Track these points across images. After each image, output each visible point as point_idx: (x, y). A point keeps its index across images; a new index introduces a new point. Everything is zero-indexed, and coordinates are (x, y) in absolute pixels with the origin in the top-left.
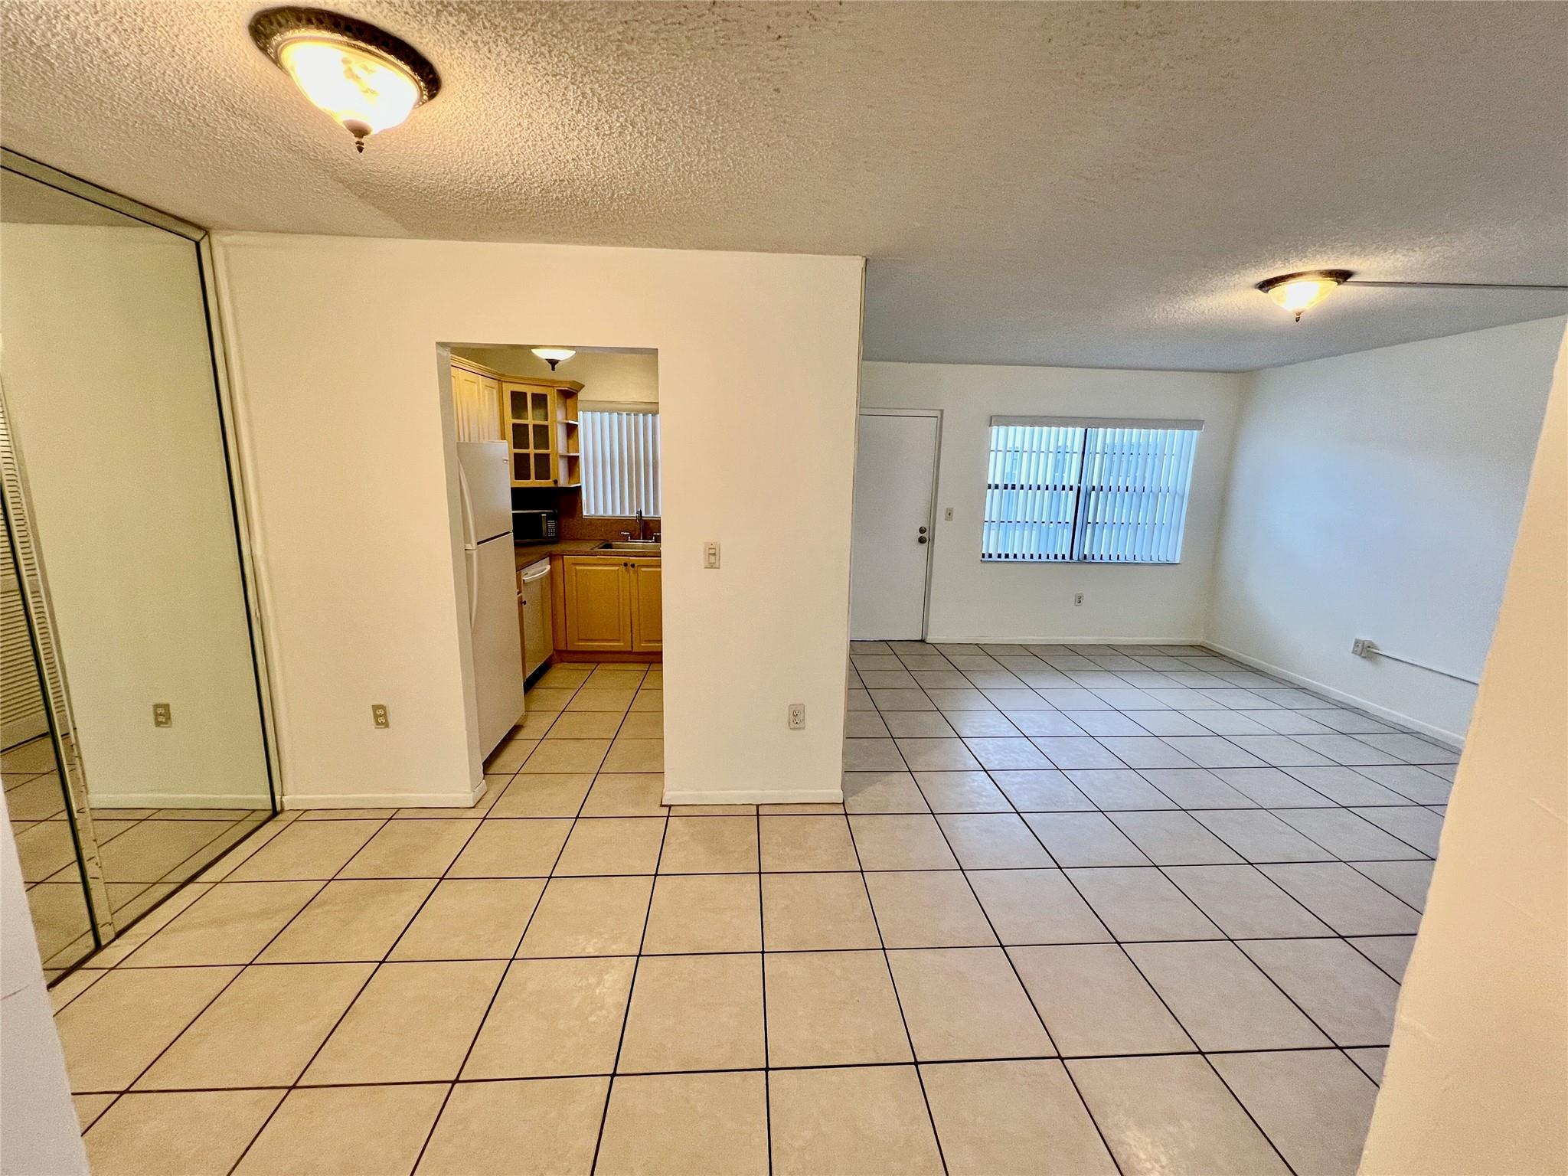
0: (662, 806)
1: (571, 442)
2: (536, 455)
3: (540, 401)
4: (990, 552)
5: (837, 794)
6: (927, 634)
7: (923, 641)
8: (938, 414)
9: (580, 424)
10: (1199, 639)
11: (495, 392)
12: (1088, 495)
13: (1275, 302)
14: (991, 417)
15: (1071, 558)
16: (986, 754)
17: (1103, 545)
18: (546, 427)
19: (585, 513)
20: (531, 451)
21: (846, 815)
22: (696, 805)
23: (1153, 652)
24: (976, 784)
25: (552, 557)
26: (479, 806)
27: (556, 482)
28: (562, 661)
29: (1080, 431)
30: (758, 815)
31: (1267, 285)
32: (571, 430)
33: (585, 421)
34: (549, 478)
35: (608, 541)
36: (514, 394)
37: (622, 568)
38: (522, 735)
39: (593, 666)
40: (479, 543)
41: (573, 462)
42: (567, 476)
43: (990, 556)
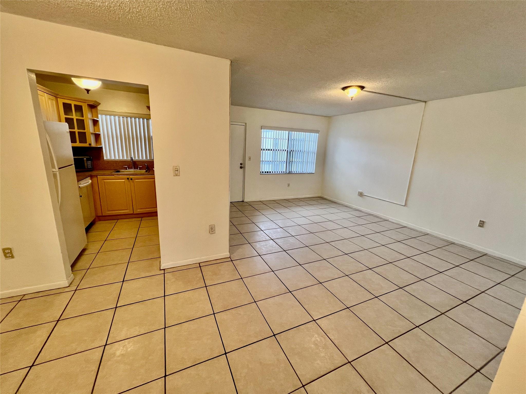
0: (161, 270)
1: (95, 127)
2: (78, 132)
3: (79, 109)
4: (263, 171)
5: (227, 254)
6: (244, 199)
7: (243, 201)
8: (244, 124)
9: (100, 120)
10: (319, 195)
11: (54, 102)
12: (290, 153)
13: (346, 94)
14: (262, 126)
15: (286, 172)
16: (271, 234)
17: (295, 169)
18: (83, 120)
19: (105, 158)
20: (76, 130)
21: (232, 261)
22: (175, 267)
23: (309, 199)
24: (270, 244)
25: (92, 177)
26: (71, 285)
27: (90, 144)
28: (100, 220)
29: (287, 132)
30: (200, 267)
31: (344, 89)
32: (95, 122)
33: (101, 118)
34: (86, 143)
35: (117, 170)
36: (64, 104)
37: (127, 181)
38: (86, 252)
39: (116, 221)
40: (59, 168)
41: (97, 137)
42: (95, 142)
43: (263, 172)
